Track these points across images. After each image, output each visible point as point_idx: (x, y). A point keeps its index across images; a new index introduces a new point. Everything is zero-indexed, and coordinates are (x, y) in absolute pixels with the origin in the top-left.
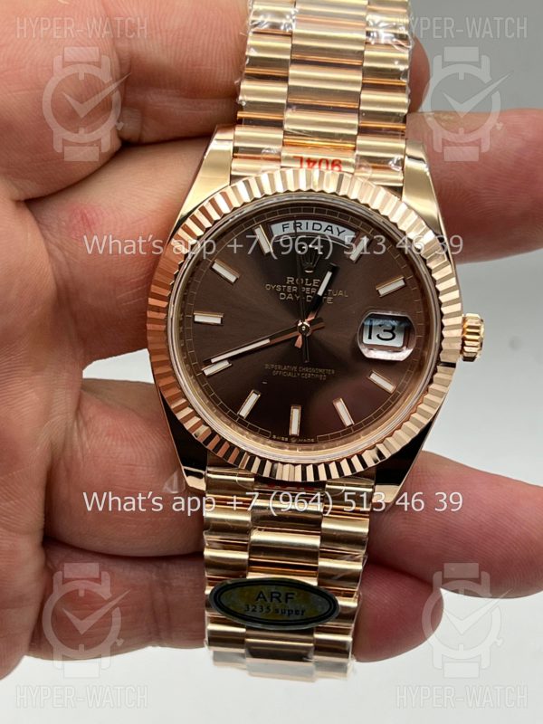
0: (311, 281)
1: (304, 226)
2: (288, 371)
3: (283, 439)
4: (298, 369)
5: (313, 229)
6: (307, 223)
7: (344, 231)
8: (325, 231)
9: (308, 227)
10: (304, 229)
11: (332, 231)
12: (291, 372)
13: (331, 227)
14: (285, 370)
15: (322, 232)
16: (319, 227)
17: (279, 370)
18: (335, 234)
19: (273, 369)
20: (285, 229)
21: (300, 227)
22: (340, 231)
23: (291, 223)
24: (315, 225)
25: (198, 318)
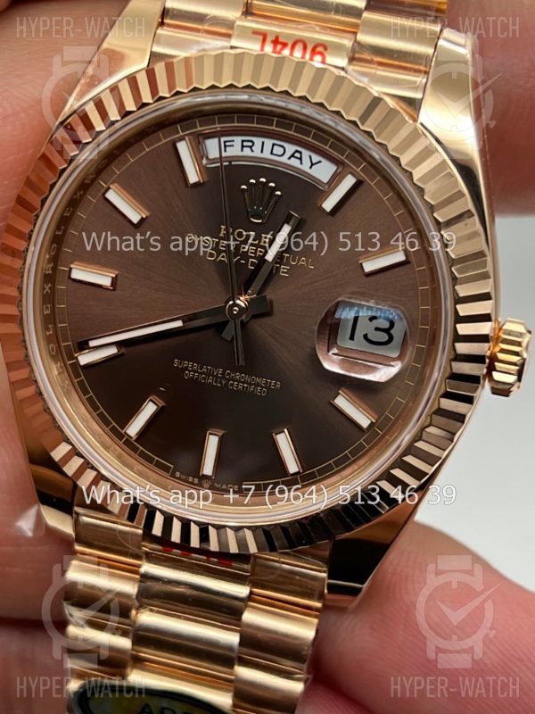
1: (257, 148)
2: (208, 374)
3: (191, 479)
4: (224, 372)
5: (272, 153)
6: (263, 143)
7: (320, 162)
8: (289, 158)
9: (263, 149)
10: (257, 153)
11: (301, 159)
12: (213, 375)
13: (300, 153)
14: (204, 373)
15: (284, 159)
16: (281, 151)
17: (195, 371)
18: (305, 167)
19: (186, 369)
20: (227, 148)
21: (251, 147)
22: (314, 162)
23: (238, 140)
24: (275, 147)
25: (77, 274)
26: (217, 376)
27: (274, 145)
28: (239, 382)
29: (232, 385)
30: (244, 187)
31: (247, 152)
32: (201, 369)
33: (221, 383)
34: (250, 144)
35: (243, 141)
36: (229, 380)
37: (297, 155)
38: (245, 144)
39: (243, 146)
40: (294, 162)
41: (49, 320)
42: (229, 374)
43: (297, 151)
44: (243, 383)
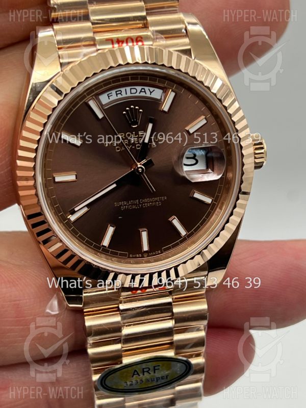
1: (123, 93)
2: (132, 204)
3: (138, 255)
4: (139, 201)
5: (131, 93)
6: (126, 90)
7: (154, 90)
8: (140, 93)
9: (127, 92)
10: (124, 95)
11: (145, 92)
12: (135, 204)
13: (144, 89)
14: (130, 205)
15: (137, 94)
16: (135, 91)
17: (125, 205)
18: (148, 95)
19: (121, 205)
20: (110, 97)
21: (120, 93)
22: (151, 91)
23: (114, 92)
24: (132, 90)
25: (58, 179)
26: (136, 204)
27: (131, 89)
28: (147, 203)
29: (144, 205)
30: (124, 113)
31: (119, 96)
32: (128, 203)
33: (139, 206)
34: (120, 92)
35: (116, 92)
36: (142, 204)
37: (143, 90)
38: (117, 93)
39: (117, 94)
40: (143, 94)
41: (52, 204)
42: (142, 201)
43: (142, 89)
44: (149, 203)
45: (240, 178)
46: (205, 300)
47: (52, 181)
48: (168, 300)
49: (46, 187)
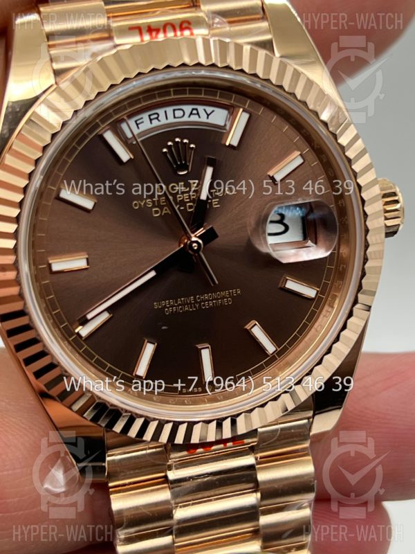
0: (188, 185)
1: (162, 117)
2: (183, 304)
4: (195, 298)
5: (175, 117)
6: (166, 112)
7: (213, 111)
8: (189, 116)
9: (167, 117)
10: (163, 121)
11: (198, 114)
12: (187, 304)
13: (197, 109)
14: (180, 305)
15: (186, 119)
16: (181, 113)
17: (172, 306)
18: (203, 119)
19: (165, 307)
20: (139, 126)
21: (157, 118)
22: (209, 113)
23: (145, 116)
24: (176, 112)
25: (56, 267)
26: (191, 303)
27: (174, 110)
28: (208, 301)
29: (204, 305)
30: (165, 150)
31: (155, 123)
32: (177, 303)
33: (195, 307)
34: (156, 116)
35: (150, 116)
36: (201, 302)
37: (195, 112)
38: (152, 117)
39: (151, 120)
40: (194, 118)
41: (49, 309)
42: (199, 298)
43: (193, 109)
44: (212, 300)
45: (362, 253)
46: (310, 458)
47: (47, 269)
48: (249, 460)
49: (36, 281)
